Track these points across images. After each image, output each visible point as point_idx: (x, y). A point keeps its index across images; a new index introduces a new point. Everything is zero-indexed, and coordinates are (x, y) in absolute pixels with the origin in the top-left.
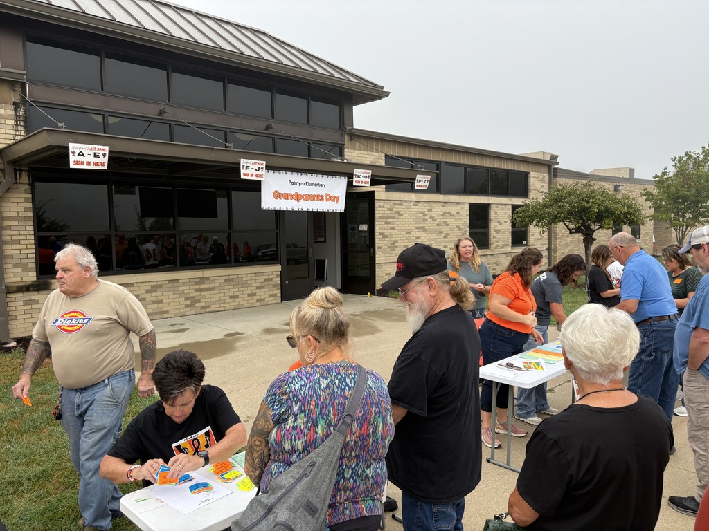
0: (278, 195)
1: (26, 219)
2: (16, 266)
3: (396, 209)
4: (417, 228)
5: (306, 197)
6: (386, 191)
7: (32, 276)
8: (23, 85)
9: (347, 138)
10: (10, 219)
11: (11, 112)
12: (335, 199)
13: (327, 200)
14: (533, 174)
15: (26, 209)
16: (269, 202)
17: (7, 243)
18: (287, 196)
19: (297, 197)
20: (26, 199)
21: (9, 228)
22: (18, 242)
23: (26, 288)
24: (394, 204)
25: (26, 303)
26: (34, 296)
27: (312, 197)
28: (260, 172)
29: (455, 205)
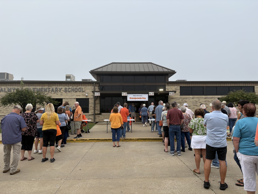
0: (130, 98)
1: (99, 103)
2: (97, 111)
3: (185, 100)
4: (193, 105)
5: (137, 98)
6: (180, 95)
7: (99, 112)
8: (99, 83)
9: (166, 84)
10: (97, 103)
11: (97, 87)
12: (145, 98)
13: (143, 99)
14: (256, 87)
15: (99, 102)
16: (129, 100)
17: (96, 107)
18: (133, 98)
19: (135, 98)
20: (99, 100)
21: (96, 105)
22: (97, 107)
23: (98, 114)
24: (183, 99)
25: (98, 116)
26: (99, 115)
27: (139, 98)
28: (126, 94)
29: (211, 98)
